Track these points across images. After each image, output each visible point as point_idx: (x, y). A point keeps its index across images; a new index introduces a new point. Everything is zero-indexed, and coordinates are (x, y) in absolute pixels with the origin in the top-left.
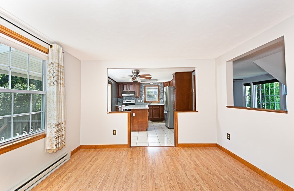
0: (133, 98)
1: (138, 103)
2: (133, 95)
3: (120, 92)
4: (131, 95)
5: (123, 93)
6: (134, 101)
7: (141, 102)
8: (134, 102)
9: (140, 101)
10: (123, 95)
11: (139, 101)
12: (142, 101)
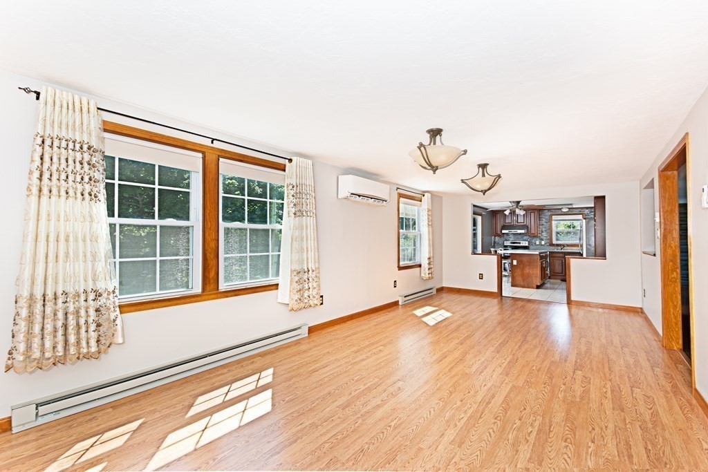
0: (525, 238)
1: (535, 247)
2: (523, 231)
3: (499, 227)
4: (519, 231)
5: (504, 227)
6: (527, 242)
7: (542, 245)
8: (527, 245)
9: (540, 243)
10: (504, 231)
11: (538, 243)
12: (543, 243)
